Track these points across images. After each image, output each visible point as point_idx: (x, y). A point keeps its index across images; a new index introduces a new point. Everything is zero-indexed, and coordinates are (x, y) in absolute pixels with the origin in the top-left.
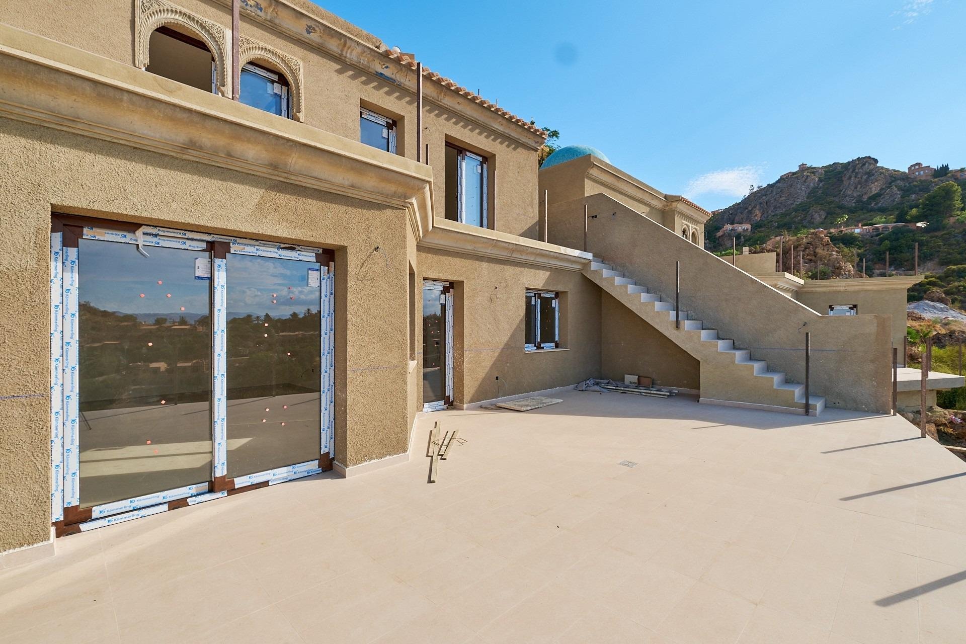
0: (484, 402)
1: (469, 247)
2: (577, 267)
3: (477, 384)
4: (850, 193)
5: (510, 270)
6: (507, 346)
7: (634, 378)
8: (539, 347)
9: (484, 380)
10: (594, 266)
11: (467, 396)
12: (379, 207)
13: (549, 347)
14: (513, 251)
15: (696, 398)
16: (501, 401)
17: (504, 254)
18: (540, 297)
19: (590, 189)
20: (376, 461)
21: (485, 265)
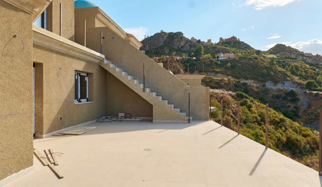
0: (54, 133)
1: (47, 44)
2: (98, 61)
3: (51, 122)
4: (176, 44)
5: (67, 60)
6: (66, 101)
7: (123, 114)
8: (80, 101)
9: (54, 120)
10: (106, 62)
11: (45, 130)
12: (16, 9)
13: (84, 101)
14: (70, 49)
15: (151, 121)
16: (63, 131)
17: (65, 50)
18: (80, 75)
19: (98, 24)
20: (15, 174)
21: (54, 55)
